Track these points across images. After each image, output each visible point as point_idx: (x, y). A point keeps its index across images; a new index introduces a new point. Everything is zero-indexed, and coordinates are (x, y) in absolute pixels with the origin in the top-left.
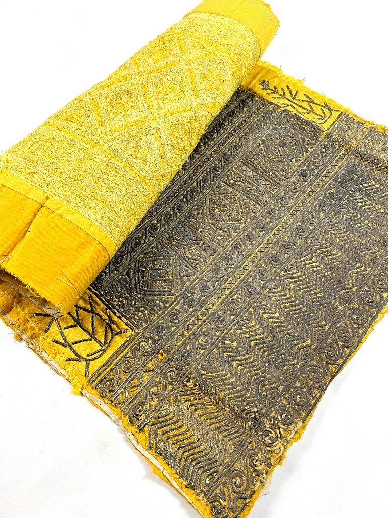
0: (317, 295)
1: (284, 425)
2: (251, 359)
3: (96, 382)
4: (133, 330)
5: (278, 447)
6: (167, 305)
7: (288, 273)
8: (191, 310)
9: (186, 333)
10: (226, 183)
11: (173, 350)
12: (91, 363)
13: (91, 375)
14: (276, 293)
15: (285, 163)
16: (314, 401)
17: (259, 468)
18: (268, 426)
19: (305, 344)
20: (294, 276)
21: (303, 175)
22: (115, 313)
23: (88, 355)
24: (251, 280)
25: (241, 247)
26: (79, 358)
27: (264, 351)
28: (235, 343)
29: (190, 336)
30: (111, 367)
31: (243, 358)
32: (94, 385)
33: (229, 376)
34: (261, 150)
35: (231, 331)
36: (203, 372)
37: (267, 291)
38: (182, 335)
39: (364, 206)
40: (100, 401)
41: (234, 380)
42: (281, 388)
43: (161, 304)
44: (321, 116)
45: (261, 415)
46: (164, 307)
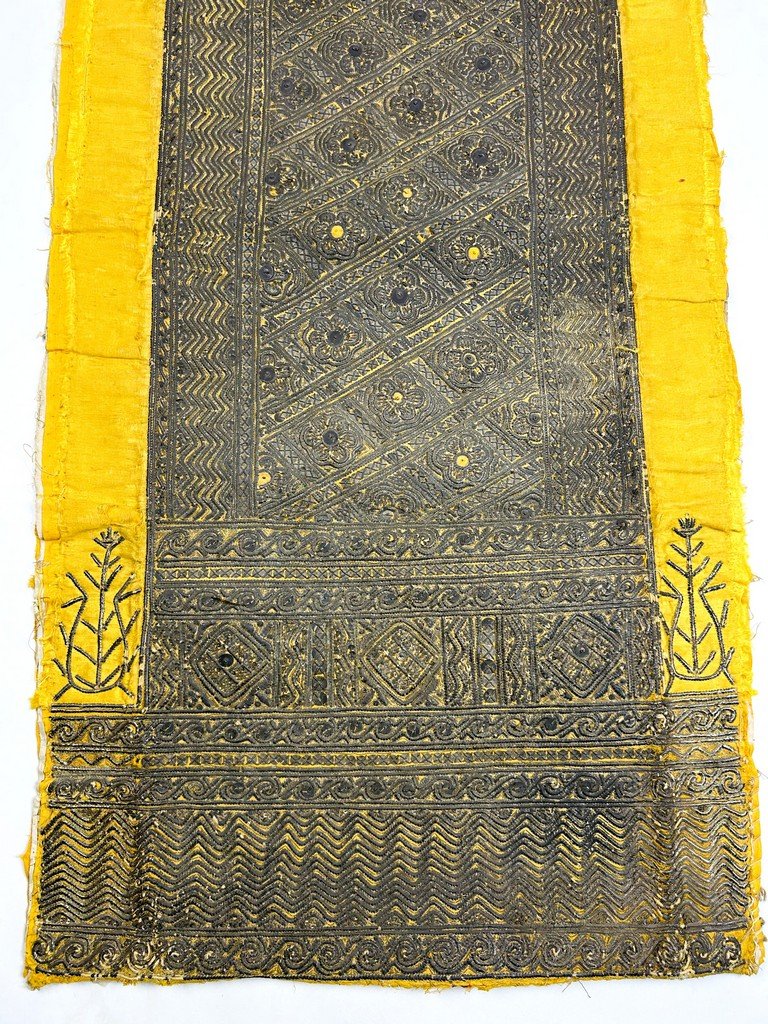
0: (367, 879)
1: (166, 960)
2: (219, 862)
3: (58, 715)
4: (139, 702)
5: (137, 972)
6: (205, 707)
7: (371, 819)
8: (222, 741)
9: (189, 761)
10: (443, 627)
11: (155, 767)
12: (72, 688)
13: (60, 701)
14: (330, 824)
15: (548, 683)
16: (219, 975)
17: (104, 965)
18: (152, 943)
19: (285, 912)
20: (373, 829)
21: (549, 723)
22: (140, 662)
23: (77, 677)
24: (321, 780)
25: (358, 731)
26: (66, 672)
27: (239, 870)
28: (222, 829)
29: (188, 770)
30: (85, 715)
31: (213, 851)
32: (53, 715)
33: (178, 852)
34: (540, 631)
35: (234, 812)
36: (156, 823)
37: (323, 812)
38: (182, 760)
39: (565, 845)
40: (44, 737)
41: (177, 863)
42: (208, 925)
43: (200, 700)
44: (695, 663)
45: (160, 926)
46: (200, 707)
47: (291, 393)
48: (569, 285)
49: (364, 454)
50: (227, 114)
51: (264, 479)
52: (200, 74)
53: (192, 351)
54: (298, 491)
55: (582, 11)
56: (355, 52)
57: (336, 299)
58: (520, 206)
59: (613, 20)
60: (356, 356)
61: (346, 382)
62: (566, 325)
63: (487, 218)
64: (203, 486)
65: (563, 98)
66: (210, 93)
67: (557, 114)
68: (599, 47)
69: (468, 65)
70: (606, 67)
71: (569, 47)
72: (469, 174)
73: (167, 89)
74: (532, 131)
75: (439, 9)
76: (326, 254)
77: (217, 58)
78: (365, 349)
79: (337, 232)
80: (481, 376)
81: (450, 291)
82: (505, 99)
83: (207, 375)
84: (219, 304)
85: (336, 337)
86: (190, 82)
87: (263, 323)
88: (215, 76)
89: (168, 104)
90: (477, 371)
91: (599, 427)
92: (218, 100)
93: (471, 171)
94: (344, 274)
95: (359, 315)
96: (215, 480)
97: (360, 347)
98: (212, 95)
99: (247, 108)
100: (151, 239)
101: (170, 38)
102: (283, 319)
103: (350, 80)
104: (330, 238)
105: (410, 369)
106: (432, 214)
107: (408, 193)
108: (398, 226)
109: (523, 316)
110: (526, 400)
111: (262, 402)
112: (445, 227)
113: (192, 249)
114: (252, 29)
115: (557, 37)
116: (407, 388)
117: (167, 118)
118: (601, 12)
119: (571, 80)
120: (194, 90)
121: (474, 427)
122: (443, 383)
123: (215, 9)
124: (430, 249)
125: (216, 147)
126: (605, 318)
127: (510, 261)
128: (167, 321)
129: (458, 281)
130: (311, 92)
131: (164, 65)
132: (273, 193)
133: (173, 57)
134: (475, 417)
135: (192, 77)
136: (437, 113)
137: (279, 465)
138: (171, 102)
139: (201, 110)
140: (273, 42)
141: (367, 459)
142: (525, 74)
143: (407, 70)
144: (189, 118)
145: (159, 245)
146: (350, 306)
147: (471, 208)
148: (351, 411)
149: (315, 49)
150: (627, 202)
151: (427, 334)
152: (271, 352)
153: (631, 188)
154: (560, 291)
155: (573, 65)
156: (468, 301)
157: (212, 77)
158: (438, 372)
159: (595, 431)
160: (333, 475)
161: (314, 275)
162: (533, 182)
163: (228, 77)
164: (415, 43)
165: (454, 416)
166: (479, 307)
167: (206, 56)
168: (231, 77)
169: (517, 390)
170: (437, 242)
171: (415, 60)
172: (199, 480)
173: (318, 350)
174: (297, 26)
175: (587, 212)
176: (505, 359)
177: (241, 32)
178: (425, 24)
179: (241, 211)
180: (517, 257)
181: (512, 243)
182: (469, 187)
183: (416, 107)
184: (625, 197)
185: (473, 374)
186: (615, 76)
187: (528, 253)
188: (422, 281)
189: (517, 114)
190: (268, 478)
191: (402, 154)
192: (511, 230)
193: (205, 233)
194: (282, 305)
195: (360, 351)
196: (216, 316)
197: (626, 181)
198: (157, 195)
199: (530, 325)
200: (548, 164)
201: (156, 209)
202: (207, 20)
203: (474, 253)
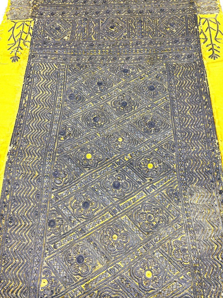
47: (62, 233)
48: (195, 181)
49: (97, 268)
50: (47, 107)
51: (44, 283)
52: (37, 92)
53: (17, 212)
54: (61, 291)
55: (191, 69)
56: (99, 84)
57: (87, 186)
58: (170, 145)
59: (203, 72)
60: (95, 214)
61: (90, 227)
62: (196, 199)
63: (156, 150)
64: (12, 287)
65: (185, 101)
66: (40, 99)
67: (183, 107)
68: (199, 82)
69: (146, 89)
70: (202, 89)
71: (186, 82)
72: (147, 132)
73: (22, 97)
74: (173, 114)
75: (133, 69)
76: (84, 165)
77: (44, 86)
78: (100, 210)
79: (89, 156)
80: (156, 226)
81: (140, 183)
82: (161, 101)
83: (23, 223)
84: (33, 188)
85: (86, 204)
86: (32, 95)
87: (52, 197)
88: (43, 92)
89: (22, 103)
90: (154, 223)
91: (217, 255)
92: (43, 102)
93: (148, 130)
94: (91, 175)
95: (97, 193)
96: (19, 283)
97: (97, 210)
98: (41, 100)
99: (55, 104)
100: (6, 159)
101: (27, 79)
102: (62, 195)
103: (97, 94)
104: (86, 159)
105: (121, 221)
106: (131, 148)
107: (120, 140)
108: (116, 154)
109: (175, 196)
110: (179, 239)
111: (48, 238)
112: (137, 154)
113: (23, 164)
114: (59, 75)
115: (181, 78)
116: (120, 232)
117: (21, 108)
118: (198, 69)
119: (188, 94)
120: (34, 98)
121: (154, 254)
122: (138, 229)
123: (45, 69)
124: (130, 164)
125: (40, 120)
126: (214, 197)
127: (167, 170)
128: (8, 197)
129: (144, 178)
130: (81, 99)
131: (23, 88)
132: (62, 139)
133: (27, 86)
134: (154, 248)
135: (33, 93)
136: (133, 107)
137: (53, 275)
138: (24, 102)
139: (36, 105)
140: (67, 80)
141: (98, 272)
142: (169, 92)
143: (121, 90)
144: (30, 108)
145: (9, 161)
146: (93, 189)
147: (149, 146)
148: (92, 243)
149: (84, 83)
150: (218, 144)
151: (130, 204)
152: (55, 212)
153: (219, 138)
154: (190, 184)
155: (189, 88)
156: (148, 188)
157: (41, 93)
158: (135, 223)
159: (215, 257)
160: (80, 281)
161: (77, 175)
162: (175, 134)
163: (48, 93)
164: (124, 80)
165: (143, 247)
166: (154, 190)
167: (40, 85)
168: (49, 93)
169: (174, 233)
170: (133, 160)
171: (124, 87)
172: (11, 283)
173: (77, 211)
174: (77, 75)
175: (200, 148)
176: (168, 216)
177: (55, 77)
178: (128, 74)
179: (47, 147)
180: (170, 168)
181: (167, 161)
182: (147, 137)
183: (124, 105)
184: (217, 141)
185: (152, 225)
186: (206, 93)
187: (175, 166)
188: (127, 178)
189: (166, 107)
190: (47, 283)
191: (118, 123)
192: (167, 155)
193: (30, 156)
194: (62, 189)
195: (98, 212)
196: (31, 193)
197: (216, 134)
198: (12, 139)
199: (178, 200)
200: (181, 127)
201: (10, 145)
202: (42, 73)
203: (150, 166)
